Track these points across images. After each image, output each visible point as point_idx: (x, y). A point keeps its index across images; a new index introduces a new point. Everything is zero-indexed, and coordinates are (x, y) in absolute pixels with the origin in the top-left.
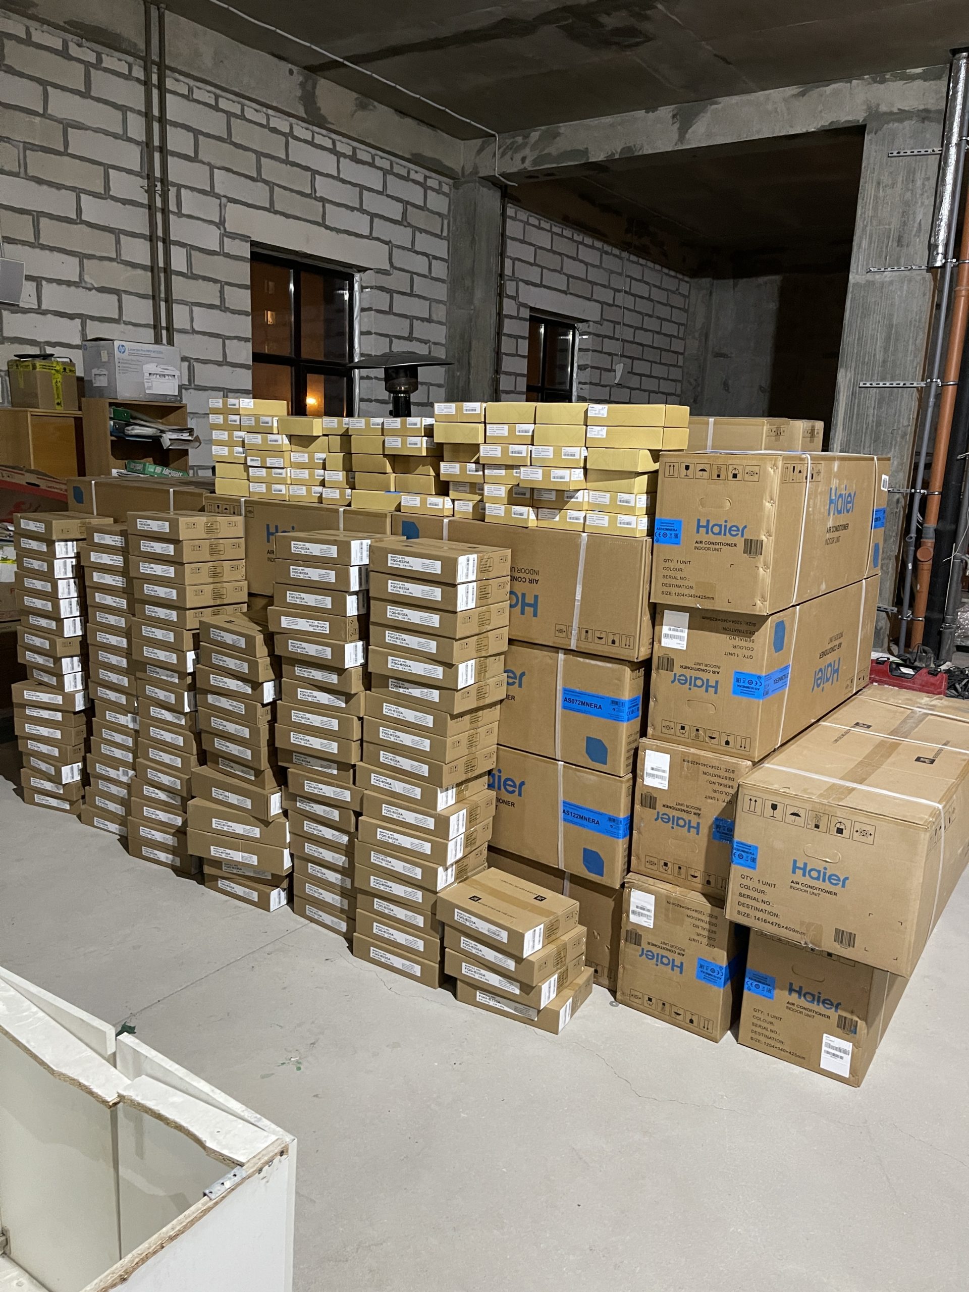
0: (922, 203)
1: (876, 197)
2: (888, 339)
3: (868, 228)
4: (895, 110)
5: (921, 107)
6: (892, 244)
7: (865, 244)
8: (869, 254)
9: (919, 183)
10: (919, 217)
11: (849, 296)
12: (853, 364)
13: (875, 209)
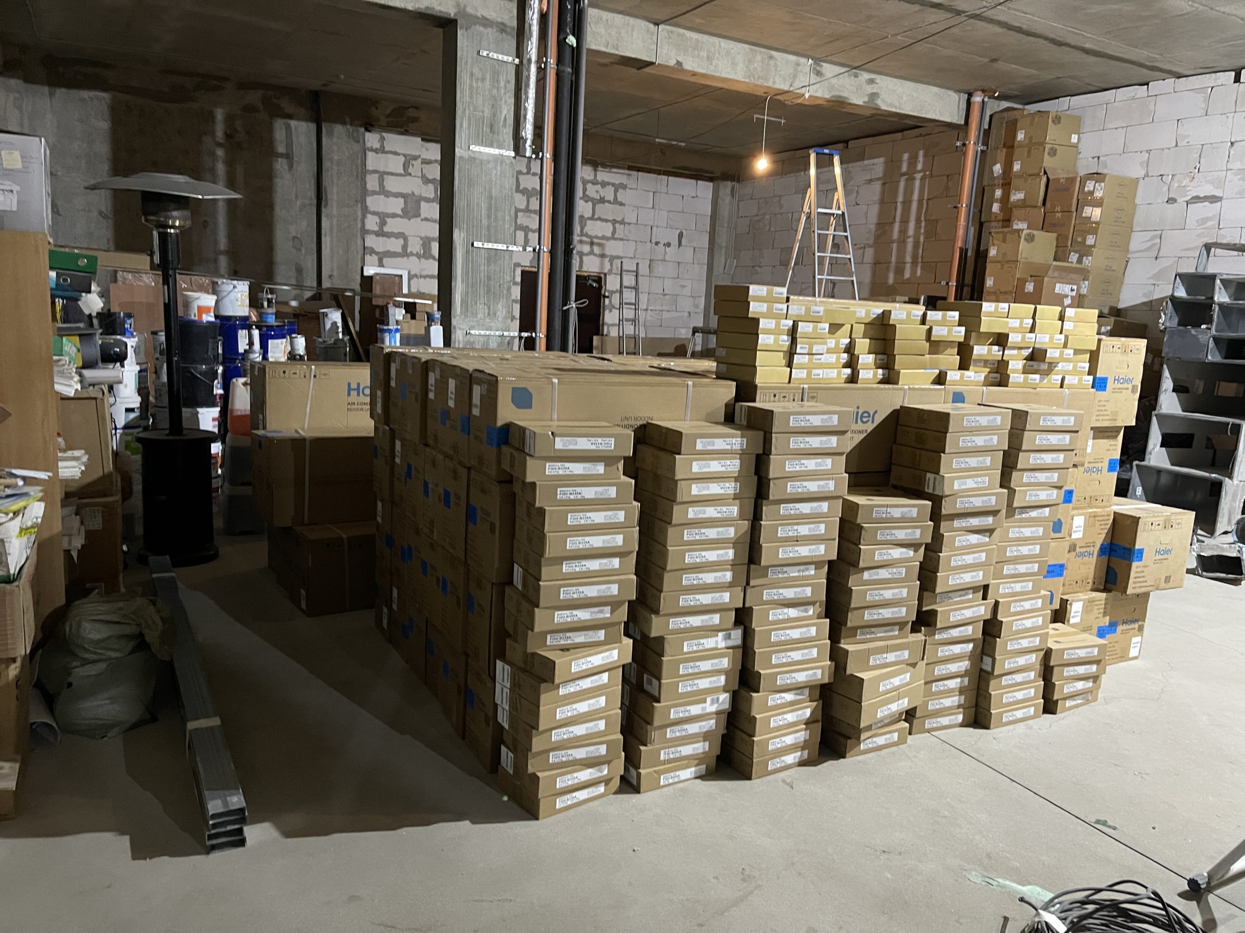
0: (506, 102)
1: (471, 87)
2: (489, 208)
3: (467, 112)
4: (479, 15)
5: (500, 20)
6: (486, 129)
7: (465, 125)
8: (469, 134)
9: (502, 84)
10: (504, 112)
11: (457, 167)
12: (465, 226)
13: (471, 97)
